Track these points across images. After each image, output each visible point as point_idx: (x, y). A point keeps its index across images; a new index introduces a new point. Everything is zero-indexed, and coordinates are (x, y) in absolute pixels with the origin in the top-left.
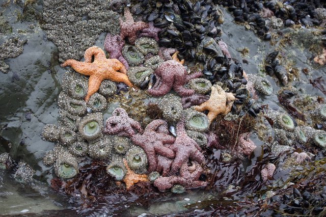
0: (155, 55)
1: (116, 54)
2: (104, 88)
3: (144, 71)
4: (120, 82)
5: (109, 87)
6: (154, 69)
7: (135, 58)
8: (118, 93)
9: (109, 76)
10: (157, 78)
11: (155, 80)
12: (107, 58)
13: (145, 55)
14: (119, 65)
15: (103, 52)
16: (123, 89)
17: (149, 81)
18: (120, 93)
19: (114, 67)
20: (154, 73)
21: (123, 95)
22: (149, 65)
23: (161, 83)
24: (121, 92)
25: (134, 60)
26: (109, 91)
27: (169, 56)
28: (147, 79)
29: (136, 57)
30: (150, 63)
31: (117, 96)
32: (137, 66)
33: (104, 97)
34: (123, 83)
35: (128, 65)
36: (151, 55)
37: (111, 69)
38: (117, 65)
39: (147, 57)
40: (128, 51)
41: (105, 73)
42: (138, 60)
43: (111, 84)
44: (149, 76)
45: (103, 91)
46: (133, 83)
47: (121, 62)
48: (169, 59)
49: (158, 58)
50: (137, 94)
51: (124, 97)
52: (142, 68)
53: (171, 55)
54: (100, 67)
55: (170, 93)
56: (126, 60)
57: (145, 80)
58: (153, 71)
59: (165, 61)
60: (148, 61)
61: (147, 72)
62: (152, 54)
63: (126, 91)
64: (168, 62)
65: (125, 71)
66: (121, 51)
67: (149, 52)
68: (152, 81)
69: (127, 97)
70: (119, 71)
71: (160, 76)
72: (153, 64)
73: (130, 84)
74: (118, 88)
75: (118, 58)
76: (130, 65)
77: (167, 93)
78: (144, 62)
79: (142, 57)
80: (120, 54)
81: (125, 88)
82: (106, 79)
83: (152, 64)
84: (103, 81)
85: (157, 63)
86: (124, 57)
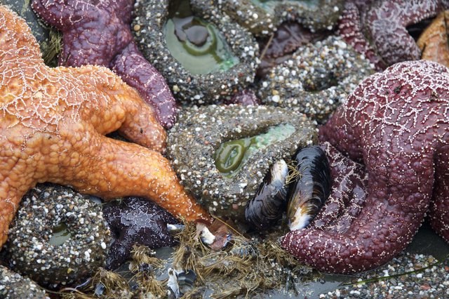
0: (322, 34)
1: (97, 38)
2: (41, 236)
3: (263, 130)
4: (127, 199)
5: (68, 225)
6: (320, 118)
7: (209, 59)
8: (120, 261)
9: (62, 166)
10: (339, 164)
11: (323, 175)
12: (52, 60)
13: (262, 40)
14: (122, 102)
15: (26, 29)
16: (144, 237)
17: (292, 187)
18: (128, 258)
19: (92, 115)
20: (317, 140)
21: (147, 272)
22: (289, 93)
23: (359, 194)
24: (138, 252)
25: (202, 68)
26: (68, 251)
27: (402, 39)
28: (281, 171)
29: (213, 50)
30: (296, 85)
31: (112, 276)
32: (224, 101)
33: (41, 284)
34: (147, 199)
35: (168, 101)
36: (296, 38)
37: (74, 126)
38: (106, 99)
39: (278, 48)
40: (165, 19)
41: (42, 147)
42: (224, 68)
43: (81, 208)
44: (292, 159)
45: (31, 254)
46: (199, 197)
47: (132, 81)
48: (405, 58)
49: (340, 54)
50: (227, 262)
51: (156, 281)
52: (249, 112)
53: (416, 30)
54: (10, 118)
55: (414, 248)
56: (158, 68)
57: (268, 177)
58: (310, 128)
59: (381, 66)
60: (281, 73)
61: (281, 136)
62: (304, 30)
63: (163, 243)
64: (396, 72)
65: (154, 132)
66: (129, 22)
67: (289, 22)
68: (307, 183)
69: (172, 283)
70: (121, 133)
71: (356, 154)
72: (313, 87)
73: (186, 207)
74: (118, 230)
75: (110, 59)
76: (181, 100)
77: (399, 251)
78: (260, 75)
79: (250, 50)
80: (124, 35)
81: (156, 227)
82: (47, 184)
83: (308, 88)
84: (30, 193)
85: (333, 79)
86: (143, 51)
